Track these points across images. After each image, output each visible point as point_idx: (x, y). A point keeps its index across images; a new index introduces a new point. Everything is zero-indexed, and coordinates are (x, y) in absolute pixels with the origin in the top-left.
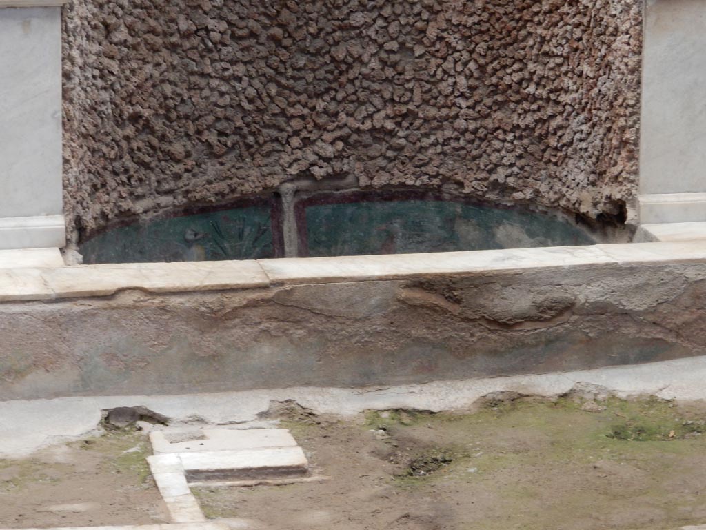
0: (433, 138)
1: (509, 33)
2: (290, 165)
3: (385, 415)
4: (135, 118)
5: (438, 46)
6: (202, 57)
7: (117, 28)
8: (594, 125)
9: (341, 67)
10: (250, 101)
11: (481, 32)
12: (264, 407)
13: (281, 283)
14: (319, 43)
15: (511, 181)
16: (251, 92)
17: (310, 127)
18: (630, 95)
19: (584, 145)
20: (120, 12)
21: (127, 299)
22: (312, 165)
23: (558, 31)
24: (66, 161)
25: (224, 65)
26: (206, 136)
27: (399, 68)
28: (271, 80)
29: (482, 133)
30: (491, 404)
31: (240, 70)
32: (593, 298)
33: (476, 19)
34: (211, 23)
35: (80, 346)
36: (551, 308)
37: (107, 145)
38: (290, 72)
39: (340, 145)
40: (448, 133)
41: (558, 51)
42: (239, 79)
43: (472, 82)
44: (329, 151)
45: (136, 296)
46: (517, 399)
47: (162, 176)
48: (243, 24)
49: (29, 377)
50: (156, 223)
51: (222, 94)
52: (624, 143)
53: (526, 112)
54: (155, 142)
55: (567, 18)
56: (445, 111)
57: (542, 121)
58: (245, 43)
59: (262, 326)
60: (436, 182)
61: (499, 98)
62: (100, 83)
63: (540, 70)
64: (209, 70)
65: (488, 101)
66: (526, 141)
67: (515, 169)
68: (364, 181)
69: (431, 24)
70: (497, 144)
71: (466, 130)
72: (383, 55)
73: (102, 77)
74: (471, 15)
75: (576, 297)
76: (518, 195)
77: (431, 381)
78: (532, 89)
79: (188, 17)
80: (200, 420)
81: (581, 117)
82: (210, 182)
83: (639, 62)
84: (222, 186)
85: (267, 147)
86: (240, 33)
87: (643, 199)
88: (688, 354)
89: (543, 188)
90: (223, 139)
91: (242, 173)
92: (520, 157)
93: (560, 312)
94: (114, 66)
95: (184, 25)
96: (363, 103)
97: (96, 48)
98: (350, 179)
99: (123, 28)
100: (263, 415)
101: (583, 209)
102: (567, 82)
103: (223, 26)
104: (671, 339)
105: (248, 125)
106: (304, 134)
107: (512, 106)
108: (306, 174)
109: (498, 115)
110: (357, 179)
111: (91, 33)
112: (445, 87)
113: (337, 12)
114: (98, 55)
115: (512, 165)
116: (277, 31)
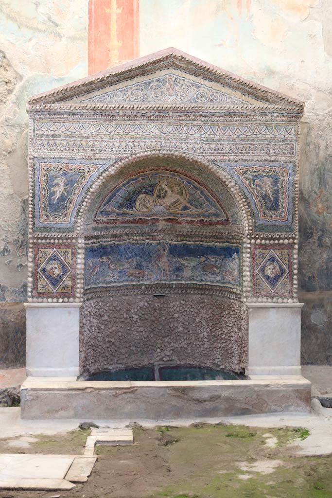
0: (198, 350)
1: (218, 320)
2: (157, 357)
3: (164, 428)
4: (109, 342)
5: (199, 324)
6: (131, 325)
7: (104, 316)
8: (238, 346)
9: (172, 330)
10: (145, 338)
11: (211, 320)
12: (127, 424)
13: (134, 387)
14: (165, 322)
15: (219, 363)
16: (146, 336)
17: (163, 346)
18: (246, 337)
19: (236, 352)
20: (105, 312)
21: (88, 390)
22: (164, 357)
23: (230, 319)
24: (80, 352)
25: (137, 328)
26: (132, 348)
27: (188, 330)
28: (151, 332)
29: (211, 349)
30: (196, 426)
31: (142, 329)
32: (226, 395)
33: (209, 316)
34: (134, 316)
35: (75, 404)
36: (213, 398)
37: (100, 349)
38: (157, 330)
39: (172, 352)
40: (202, 349)
41: (230, 325)
42: (142, 332)
43: (208, 334)
44: (168, 353)
45: (91, 390)
46: (203, 425)
47: (118, 359)
48: (143, 316)
49: (60, 412)
50: (116, 372)
51: (137, 336)
52: (244, 351)
53: (223, 343)
54: (116, 349)
55: (232, 316)
56: (201, 343)
57: (226, 345)
58: (143, 322)
59: (128, 400)
60: (198, 363)
61: (216, 339)
62: (97, 331)
63: (226, 331)
64: (133, 329)
65: (213, 340)
66: (223, 351)
67: (220, 360)
68: (178, 362)
69: (197, 318)
70: (215, 352)
71: (207, 348)
72: (184, 326)
73: (99, 330)
74: (207, 315)
75: (221, 394)
76: (221, 367)
77: (178, 418)
78: (224, 336)
79: (127, 314)
80: (109, 427)
81: (236, 344)
82: (133, 361)
83: (248, 327)
84: (137, 362)
85: (150, 352)
86: (142, 319)
87: (250, 368)
88: (256, 413)
89: (227, 365)
90: (137, 349)
91: (142, 359)
92: (221, 356)
93: (217, 399)
94: (103, 327)
95: (125, 316)
96: (178, 340)
97: (96, 321)
98: (175, 362)
99: (106, 316)
100: (127, 426)
101: (236, 371)
102: (233, 334)
103: (137, 317)
104: (250, 408)
105: (145, 345)
106: (161, 348)
107: (219, 341)
108: (161, 360)
109: (216, 344)
110: (177, 361)
111: (94, 317)
112: (201, 336)
113: (171, 314)
114: (97, 323)
115: (219, 358)
116: (153, 319)
